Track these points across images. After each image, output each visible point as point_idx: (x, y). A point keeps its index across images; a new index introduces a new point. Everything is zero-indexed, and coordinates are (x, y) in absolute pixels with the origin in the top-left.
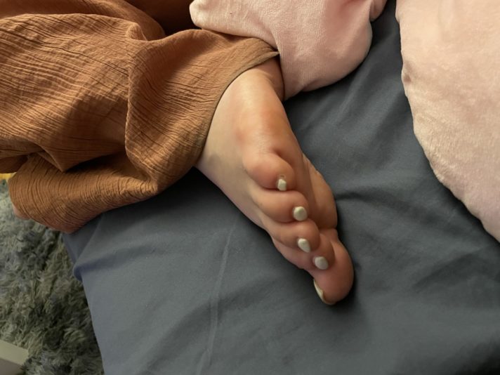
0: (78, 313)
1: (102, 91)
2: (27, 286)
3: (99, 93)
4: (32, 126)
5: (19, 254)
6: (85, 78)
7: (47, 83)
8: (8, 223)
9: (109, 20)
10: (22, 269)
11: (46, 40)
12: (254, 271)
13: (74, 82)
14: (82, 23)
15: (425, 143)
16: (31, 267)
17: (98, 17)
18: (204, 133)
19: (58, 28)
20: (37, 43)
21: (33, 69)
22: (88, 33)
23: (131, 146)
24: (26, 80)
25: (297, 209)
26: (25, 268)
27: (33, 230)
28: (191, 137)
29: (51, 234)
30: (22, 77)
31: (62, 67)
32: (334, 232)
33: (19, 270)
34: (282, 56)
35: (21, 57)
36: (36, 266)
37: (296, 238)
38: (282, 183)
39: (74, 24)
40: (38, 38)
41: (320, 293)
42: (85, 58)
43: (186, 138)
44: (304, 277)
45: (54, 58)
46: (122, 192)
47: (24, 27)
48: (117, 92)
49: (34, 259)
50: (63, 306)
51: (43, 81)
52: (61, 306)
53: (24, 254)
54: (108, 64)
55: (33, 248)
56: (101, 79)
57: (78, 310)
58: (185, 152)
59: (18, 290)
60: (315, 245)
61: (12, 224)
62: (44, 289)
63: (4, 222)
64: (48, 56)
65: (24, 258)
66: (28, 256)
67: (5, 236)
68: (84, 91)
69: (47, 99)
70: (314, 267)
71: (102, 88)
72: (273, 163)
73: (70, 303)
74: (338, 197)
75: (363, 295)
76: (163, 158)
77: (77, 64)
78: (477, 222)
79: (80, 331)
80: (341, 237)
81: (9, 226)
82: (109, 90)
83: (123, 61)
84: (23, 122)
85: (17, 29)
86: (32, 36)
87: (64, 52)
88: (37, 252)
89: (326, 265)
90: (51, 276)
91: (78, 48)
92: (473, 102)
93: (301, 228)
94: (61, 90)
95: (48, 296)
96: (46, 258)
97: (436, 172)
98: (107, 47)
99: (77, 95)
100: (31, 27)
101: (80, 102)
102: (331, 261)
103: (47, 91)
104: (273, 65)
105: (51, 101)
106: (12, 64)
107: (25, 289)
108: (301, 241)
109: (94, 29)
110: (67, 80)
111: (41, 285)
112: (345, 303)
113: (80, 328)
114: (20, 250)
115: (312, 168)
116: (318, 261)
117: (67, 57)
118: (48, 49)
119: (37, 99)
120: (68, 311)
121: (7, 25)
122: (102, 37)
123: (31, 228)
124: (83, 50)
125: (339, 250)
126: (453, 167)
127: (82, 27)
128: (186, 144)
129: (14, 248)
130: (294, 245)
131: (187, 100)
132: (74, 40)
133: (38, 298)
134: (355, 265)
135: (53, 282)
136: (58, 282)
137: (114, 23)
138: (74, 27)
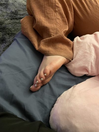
0: (5, 33)
1: (51, 31)
2: (5, 17)
3: (50, 30)
4: (39, 19)
5: (12, 11)
6: (52, 26)
7: (49, 18)
8: (17, 4)
9: (67, 23)
10: (9, 14)
11: (57, 13)
12: (30, 74)
13: (51, 24)
14: (64, 18)
15: (62, 94)
16: (10, 16)
17: (67, 21)
18: (51, 55)
19: (61, 14)
20: (56, 11)
21: (50, 14)
22: (62, 21)
23: (43, 41)
24: (47, 13)
25: (42, 79)
26: (9, 15)
27: (18, 11)
28: (49, 53)
29: (19, 17)
30: (48, 12)
31: (53, 20)
32: (42, 85)
33: (8, 13)
34: (71, 62)
35: (52, 10)
36: (11, 17)
37: (38, 80)
38: (45, 74)
39: (63, 17)
40: (57, 11)
41: (31, 87)
42: (56, 23)
43: (48, 52)
44: (32, 84)
45: (54, 17)
46: (34, 43)
47: (58, 7)
48: (52, 33)
49: (12, 16)
50: (5, 29)
51: (48, 17)
52: (5, 28)
53: (12, 13)
54: (57, 29)
55: (14, 14)
56: (53, 29)
57: (6, 33)
58: (46, 53)
59: (4, 16)
60: (38, 84)
61: (18, 5)
62: (7, 22)
63: (17, 3)
64: (54, 15)
65: (11, 13)
66: (12, 14)
67: (14, 5)
68: (50, 27)
69: (45, 19)
70: (35, 85)
71: (52, 30)
72: (48, 72)
73: (7, 30)
74: (48, 83)
75: (34, 94)
76: (43, 49)
77: (55, 22)
78: (53, 107)
79: (2, 36)
80: (42, 87)
81: (17, 5)
82: (52, 32)
83: (59, 31)
84: (39, 17)
85: (57, 6)
86: (57, 10)
87: (56, 18)
88: (14, 16)
89: (36, 86)
90: (10, 22)
91: (58, 21)
92: (70, 99)
93: (40, 81)
94: (48, 22)
95: (6, 24)
96: (14, 19)
97: (59, 98)
98: (61, 26)
99: (48, 26)
100: (58, 9)
101: (47, 27)
102: (37, 87)
103: (47, 19)
104: (69, 61)
105: (45, 20)
106: (49, 8)
107: (5, 18)
108: (37, 81)
109: (64, 21)
110: (51, 22)
111: (7, 21)
112: (31, 92)
113: (2, 35)
114: (13, 11)
115: (52, 77)
116: (36, 85)
117: (55, 19)
118: (55, 14)
119: (44, 17)
120: (5, 31)
121: (57, 3)
122: (62, 24)
123: (19, 11)
124: (58, 22)
125: (39, 87)
126: (60, 100)
127: (63, 19)
128: (47, 52)
129: (12, 9)
130: (37, 80)
131: (55, 48)
132: (59, 19)
133: (4, 22)
134: (38, 90)
135: (9, 24)
136: (10, 25)
137: (67, 24)
138: (62, 17)
